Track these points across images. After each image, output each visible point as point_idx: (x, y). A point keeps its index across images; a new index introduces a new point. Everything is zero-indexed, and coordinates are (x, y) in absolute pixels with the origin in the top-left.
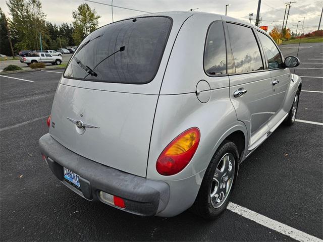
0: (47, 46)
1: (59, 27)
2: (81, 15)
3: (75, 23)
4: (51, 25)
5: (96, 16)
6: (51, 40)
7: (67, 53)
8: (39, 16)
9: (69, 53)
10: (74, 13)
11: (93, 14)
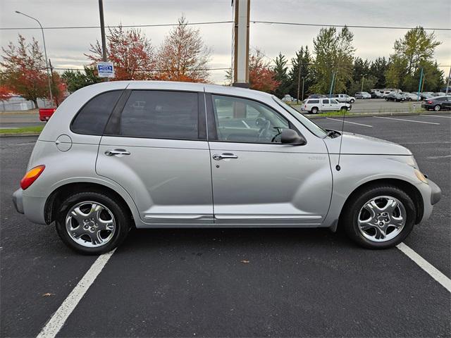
0: (345, 88)
1: (371, 64)
2: (408, 43)
3: (394, 57)
4: (362, 61)
5: (432, 42)
6: (352, 82)
7: (367, 98)
8: (346, 52)
9: (369, 98)
10: (397, 42)
11: (429, 40)
